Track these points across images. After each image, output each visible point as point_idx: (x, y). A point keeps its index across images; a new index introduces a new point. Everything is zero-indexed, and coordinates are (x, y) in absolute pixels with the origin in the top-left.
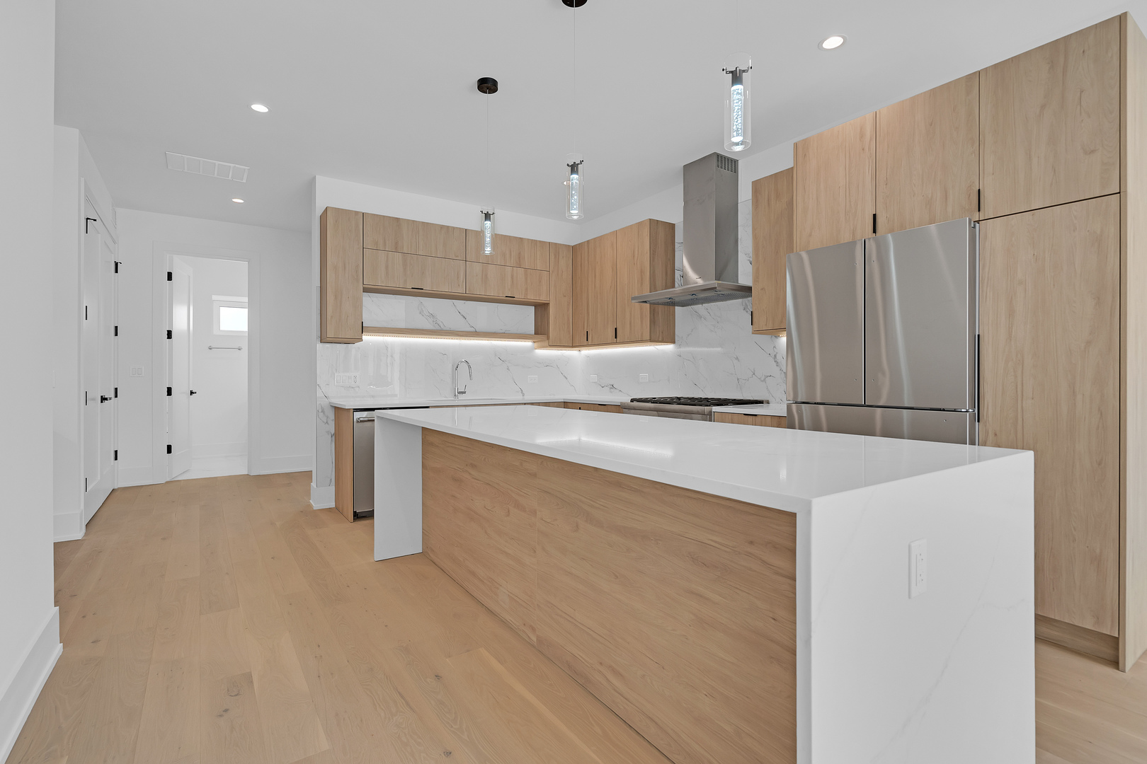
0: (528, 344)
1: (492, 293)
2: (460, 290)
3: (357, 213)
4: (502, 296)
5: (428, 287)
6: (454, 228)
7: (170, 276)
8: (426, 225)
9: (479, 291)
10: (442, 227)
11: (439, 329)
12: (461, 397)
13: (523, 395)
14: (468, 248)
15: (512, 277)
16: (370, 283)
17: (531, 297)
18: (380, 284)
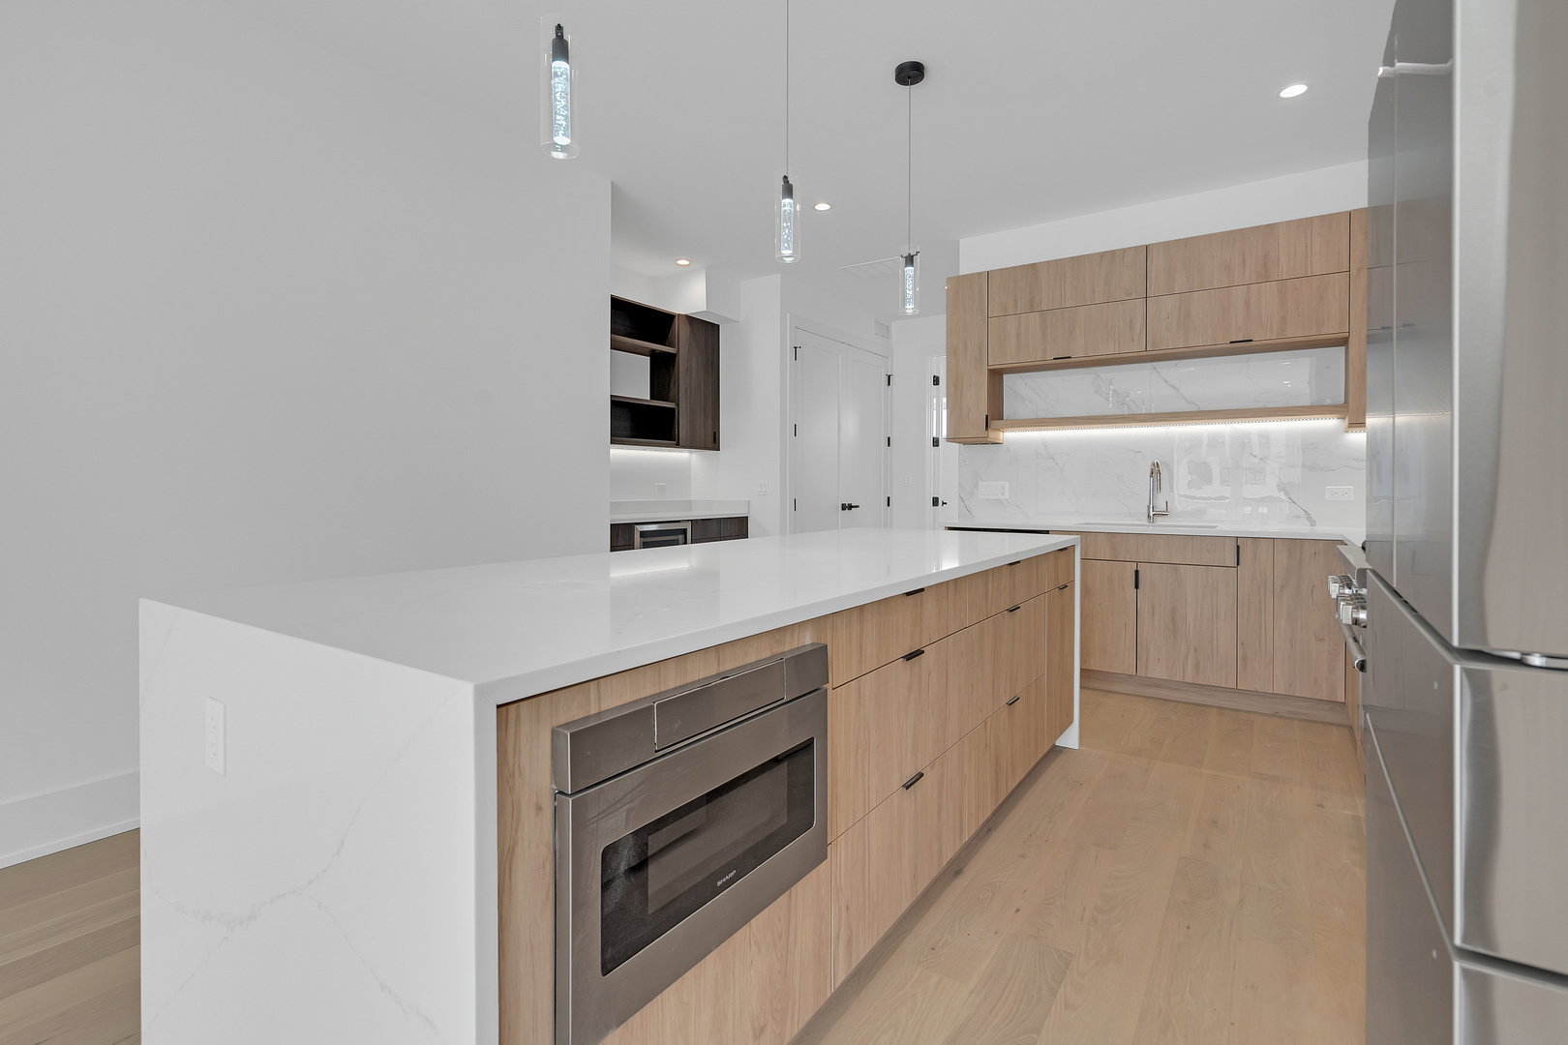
1: (1200, 341)
2: (1136, 347)
3: (980, 274)
4: (1222, 341)
5: (1078, 353)
6: (1124, 250)
7: (936, 381)
8: (1076, 262)
9: (1177, 343)
10: (1103, 255)
11: (1130, 412)
12: (1160, 521)
13: (1313, 523)
14: (1152, 275)
15: (1247, 304)
16: (996, 362)
17: (1296, 333)
18: (1009, 361)
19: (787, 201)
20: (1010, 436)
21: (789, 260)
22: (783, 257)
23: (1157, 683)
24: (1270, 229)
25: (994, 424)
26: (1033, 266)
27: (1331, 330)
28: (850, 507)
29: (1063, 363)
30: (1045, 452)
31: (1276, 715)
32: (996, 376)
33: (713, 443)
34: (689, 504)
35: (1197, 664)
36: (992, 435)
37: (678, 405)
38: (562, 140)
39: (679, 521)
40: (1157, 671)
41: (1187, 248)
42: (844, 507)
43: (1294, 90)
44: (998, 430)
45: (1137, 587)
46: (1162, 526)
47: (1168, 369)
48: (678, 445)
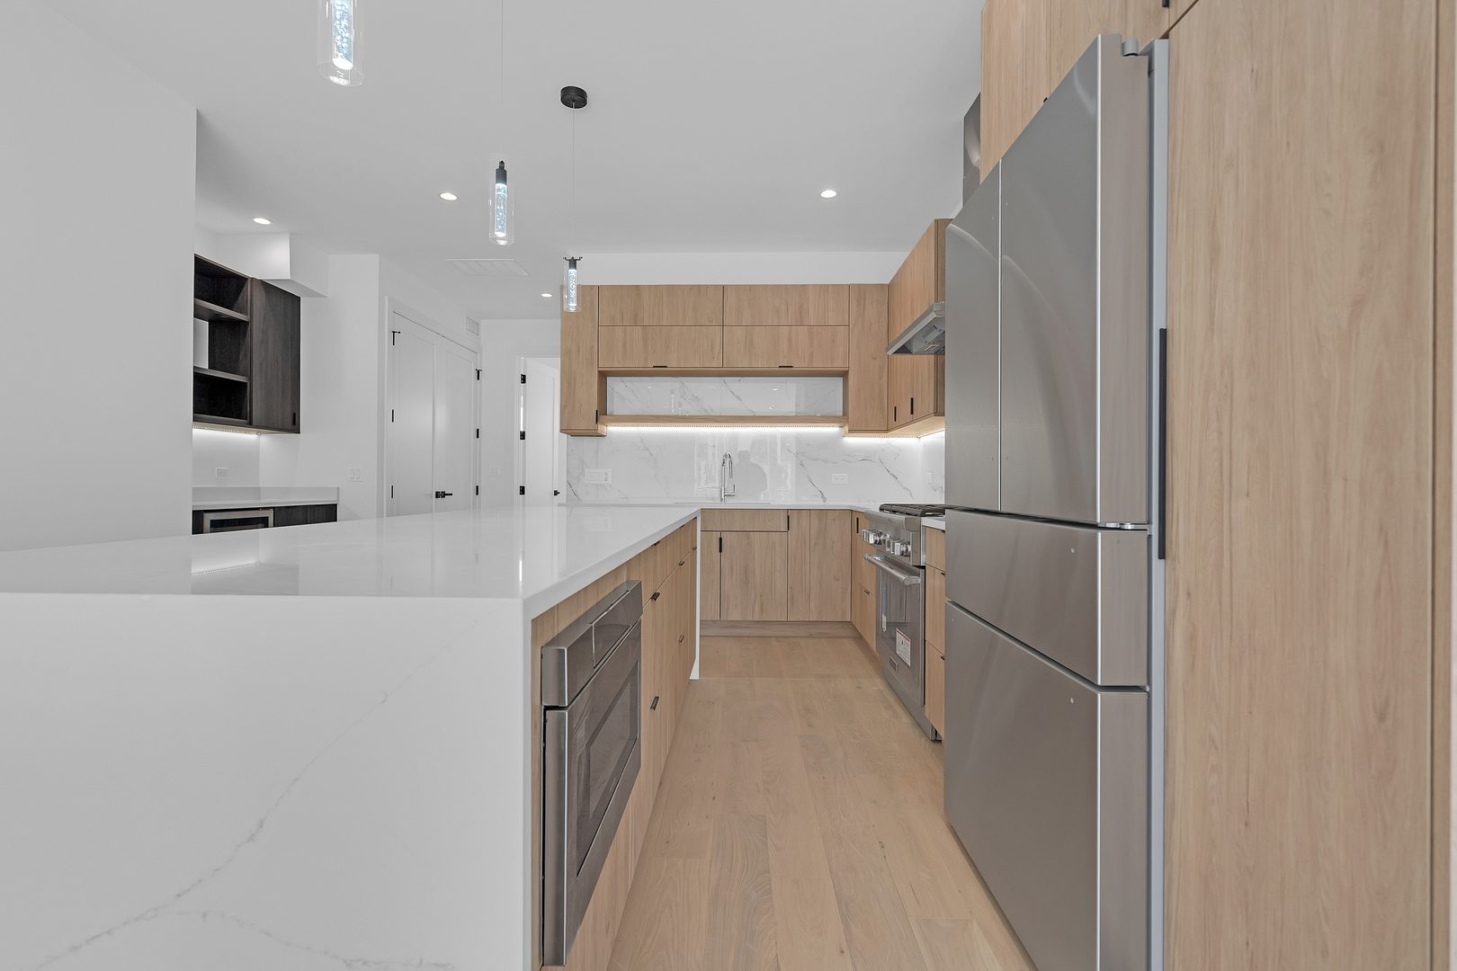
0: (833, 429)
1: (760, 364)
2: (715, 364)
3: (592, 287)
4: (774, 366)
5: (673, 364)
6: (707, 286)
7: (524, 379)
9: (742, 364)
10: (692, 287)
11: (706, 414)
12: (730, 499)
13: (825, 500)
14: (727, 309)
15: (790, 339)
16: (605, 365)
17: (819, 365)
18: (617, 365)
19: (501, 185)
20: (612, 429)
21: (502, 243)
22: (496, 238)
23: (734, 624)
24: (803, 288)
25: (602, 418)
26: (637, 287)
27: (839, 365)
28: (444, 495)
29: (660, 371)
30: (643, 443)
31: (810, 636)
32: (603, 375)
33: (292, 424)
34: (257, 491)
35: (762, 607)
36: (602, 429)
37: (251, 379)
38: (343, 63)
39: (258, 509)
40: (735, 615)
41: (751, 292)
42: (438, 495)
43: (829, 194)
44: (603, 424)
45: (721, 551)
46: (731, 504)
47: (733, 382)
48: (250, 424)
